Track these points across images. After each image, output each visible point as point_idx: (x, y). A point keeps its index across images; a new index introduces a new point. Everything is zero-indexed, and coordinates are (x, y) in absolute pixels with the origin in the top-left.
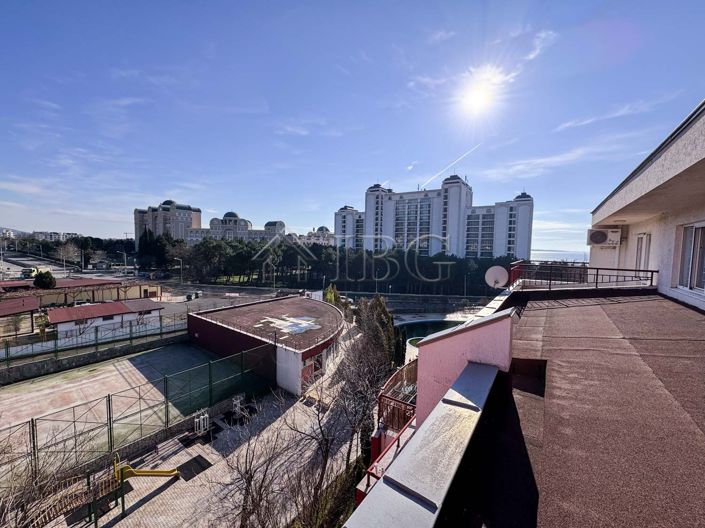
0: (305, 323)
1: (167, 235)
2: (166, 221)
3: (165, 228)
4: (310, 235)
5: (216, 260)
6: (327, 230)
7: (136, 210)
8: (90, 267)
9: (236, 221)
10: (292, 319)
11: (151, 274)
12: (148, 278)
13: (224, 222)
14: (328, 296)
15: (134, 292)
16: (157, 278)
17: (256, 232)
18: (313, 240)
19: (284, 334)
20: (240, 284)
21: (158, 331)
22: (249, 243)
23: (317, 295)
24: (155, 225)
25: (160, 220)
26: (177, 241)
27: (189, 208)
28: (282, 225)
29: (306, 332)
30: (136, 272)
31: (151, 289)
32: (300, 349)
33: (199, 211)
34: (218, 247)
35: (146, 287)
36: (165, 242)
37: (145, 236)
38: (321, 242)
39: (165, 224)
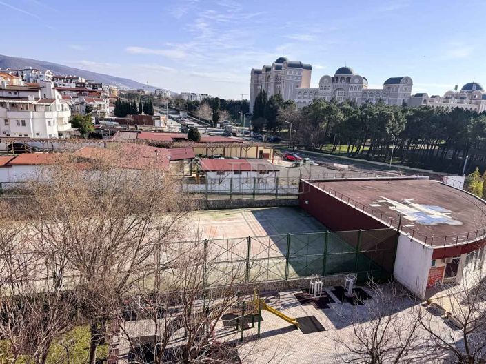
0: (437, 215)
1: (278, 96)
2: (277, 80)
3: (276, 88)
4: (448, 97)
5: (324, 125)
6: (479, 88)
7: (253, 69)
8: (218, 125)
9: (349, 78)
10: (418, 206)
11: (264, 136)
12: (261, 140)
13: (335, 79)
14: (474, 185)
15: (252, 152)
16: (268, 141)
17: (372, 92)
18: (453, 104)
19: (409, 222)
20: (348, 154)
21: (275, 192)
22: (364, 105)
23: (456, 181)
24: (267, 85)
25: (272, 80)
26: (287, 103)
27: (300, 66)
28: (408, 81)
29: (439, 225)
30: (252, 132)
31: (265, 151)
32: (431, 244)
33: (310, 68)
34: (328, 110)
35: (260, 149)
36: (277, 104)
37: (260, 97)
38: (466, 105)
39: (276, 83)
